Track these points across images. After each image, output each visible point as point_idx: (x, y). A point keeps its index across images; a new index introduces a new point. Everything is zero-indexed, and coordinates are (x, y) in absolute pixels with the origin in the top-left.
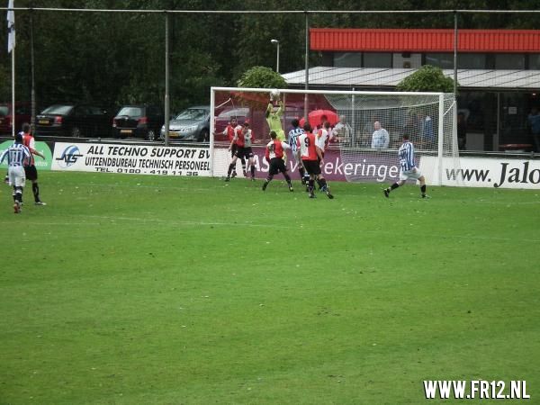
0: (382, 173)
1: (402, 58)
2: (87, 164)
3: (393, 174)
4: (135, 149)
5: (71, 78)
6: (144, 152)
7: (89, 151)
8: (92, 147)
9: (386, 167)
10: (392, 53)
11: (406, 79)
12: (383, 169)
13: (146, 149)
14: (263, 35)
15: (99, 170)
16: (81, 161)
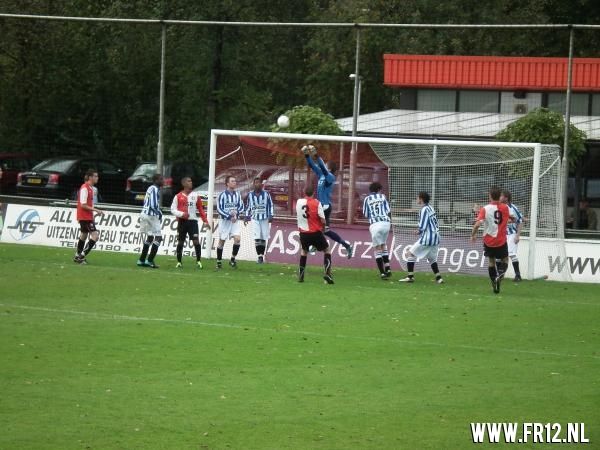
0: (456, 259)
1: (513, 98)
2: (49, 236)
3: (472, 262)
4: (114, 217)
5: (78, 121)
6: (127, 221)
7: (53, 218)
8: (57, 212)
9: (462, 252)
10: (499, 91)
11: (509, 126)
12: (458, 254)
13: (129, 217)
14: (340, 67)
15: (65, 245)
16: (41, 231)
